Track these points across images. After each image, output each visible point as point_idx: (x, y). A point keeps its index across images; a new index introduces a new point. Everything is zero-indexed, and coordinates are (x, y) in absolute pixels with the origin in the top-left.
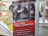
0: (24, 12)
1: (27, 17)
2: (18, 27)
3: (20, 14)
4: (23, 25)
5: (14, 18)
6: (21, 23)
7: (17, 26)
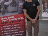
0: (12, 4)
1: (16, 10)
2: (6, 23)
3: (8, 6)
4: (11, 20)
6: (9, 18)
7: (4, 21)
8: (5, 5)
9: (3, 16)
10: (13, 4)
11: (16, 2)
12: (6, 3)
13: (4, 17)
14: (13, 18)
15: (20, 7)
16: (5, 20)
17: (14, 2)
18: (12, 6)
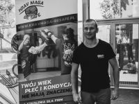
0: (47, 52)
1: (57, 66)
2: (33, 95)
3: (38, 57)
4: (45, 88)
5: (22, 69)
6: (40, 83)
7: (29, 90)
8: (31, 54)
9: (26, 80)
10: (50, 51)
11: (57, 47)
12: (33, 50)
13: (28, 82)
14: (49, 84)
15: (64, 58)
16: (31, 88)
17: (51, 46)
18: (46, 56)
